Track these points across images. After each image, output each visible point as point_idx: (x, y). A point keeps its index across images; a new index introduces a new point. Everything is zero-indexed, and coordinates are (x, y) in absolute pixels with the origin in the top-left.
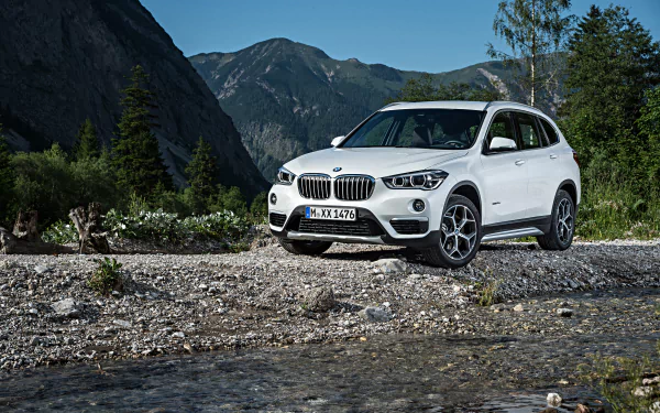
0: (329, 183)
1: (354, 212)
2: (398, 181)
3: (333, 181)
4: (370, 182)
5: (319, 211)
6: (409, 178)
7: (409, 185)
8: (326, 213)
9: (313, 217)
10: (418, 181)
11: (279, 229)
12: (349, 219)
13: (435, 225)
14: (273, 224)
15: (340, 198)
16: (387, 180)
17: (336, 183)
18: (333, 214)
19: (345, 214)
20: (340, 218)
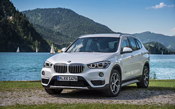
0: (66, 67)
1: (77, 78)
2: (93, 66)
3: (68, 66)
4: (83, 66)
5: (63, 78)
6: (97, 64)
7: (97, 67)
8: (66, 78)
9: (61, 80)
10: (100, 65)
11: (46, 85)
12: (75, 80)
13: (107, 82)
14: (43, 83)
15: (71, 73)
16: (89, 65)
17: (69, 67)
18: (68, 79)
19: (73, 79)
20: (71, 80)
